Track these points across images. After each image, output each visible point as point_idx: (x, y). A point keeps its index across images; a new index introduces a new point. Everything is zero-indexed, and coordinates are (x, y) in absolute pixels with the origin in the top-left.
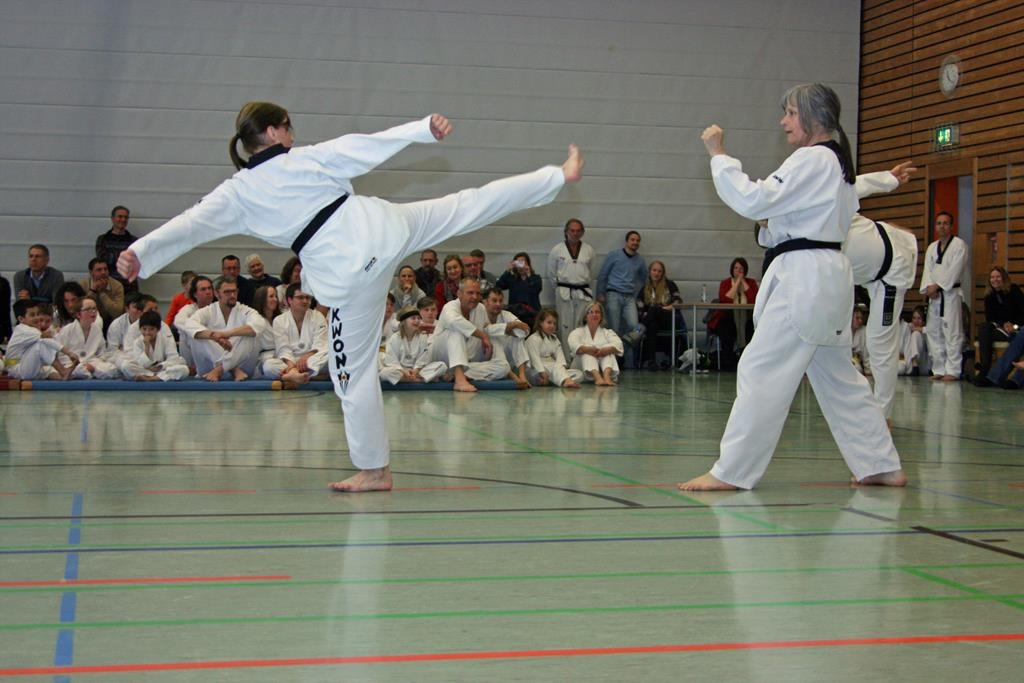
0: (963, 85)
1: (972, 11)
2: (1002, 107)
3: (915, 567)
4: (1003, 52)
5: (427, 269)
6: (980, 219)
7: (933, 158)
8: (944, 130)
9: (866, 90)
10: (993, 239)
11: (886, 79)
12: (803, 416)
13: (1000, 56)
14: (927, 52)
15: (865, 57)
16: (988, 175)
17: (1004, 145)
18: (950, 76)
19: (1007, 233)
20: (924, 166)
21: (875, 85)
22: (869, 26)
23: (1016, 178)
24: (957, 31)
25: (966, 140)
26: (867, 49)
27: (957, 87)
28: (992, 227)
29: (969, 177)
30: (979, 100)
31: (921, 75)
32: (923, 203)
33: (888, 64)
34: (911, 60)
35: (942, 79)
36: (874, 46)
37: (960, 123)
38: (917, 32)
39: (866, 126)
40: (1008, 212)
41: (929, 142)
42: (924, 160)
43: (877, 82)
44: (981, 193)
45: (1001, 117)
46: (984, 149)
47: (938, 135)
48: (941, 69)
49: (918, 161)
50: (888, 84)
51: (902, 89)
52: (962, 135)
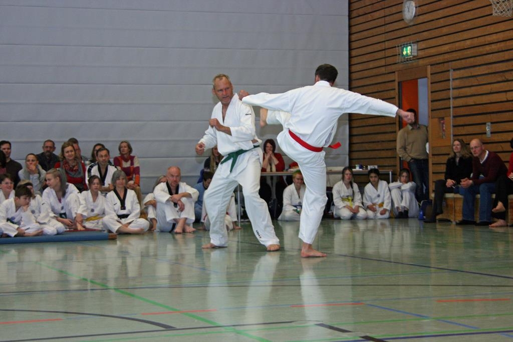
0: (418, 15)
2: (445, 30)
5: (48, 154)
6: (433, 108)
7: (400, 66)
8: (408, 46)
9: (353, 19)
10: (442, 122)
11: (367, 12)
16: (438, 78)
17: (447, 57)
18: (410, 11)
19: (452, 117)
20: (394, 72)
21: (359, 16)
23: (457, 79)
25: (421, 53)
27: (415, 16)
28: (441, 113)
29: (426, 79)
30: (429, 26)
31: (389, 9)
32: (394, 98)
33: (368, 1)
35: (404, 11)
37: (418, 42)
39: (354, 45)
40: (451, 103)
41: (396, 55)
42: (393, 68)
43: (360, 14)
44: (433, 90)
45: (444, 37)
46: (435, 59)
47: (402, 51)
48: (404, 4)
49: (390, 69)
50: (369, 15)
51: (377, 19)
52: (418, 50)
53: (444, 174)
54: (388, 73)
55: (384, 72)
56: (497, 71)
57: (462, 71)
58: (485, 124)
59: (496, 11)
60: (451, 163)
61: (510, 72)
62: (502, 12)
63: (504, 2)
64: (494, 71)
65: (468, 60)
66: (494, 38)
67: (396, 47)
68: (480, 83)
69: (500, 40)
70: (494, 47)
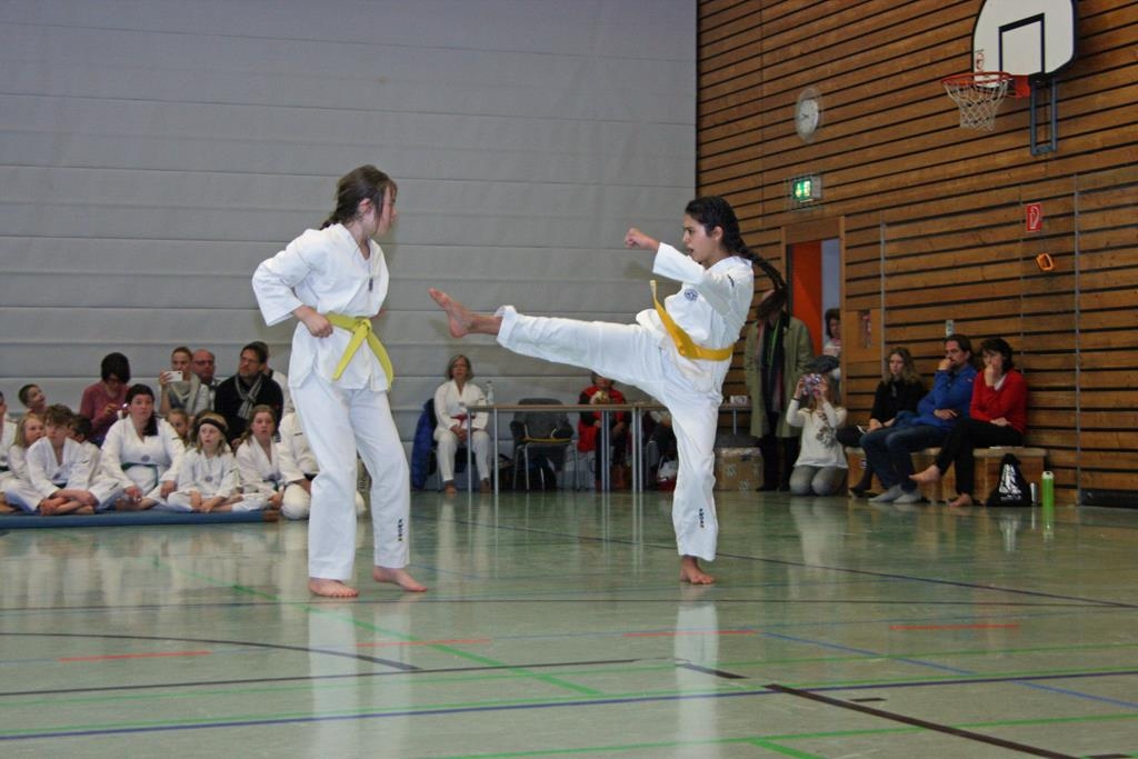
0: (824, 126)
1: (834, 33)
2: (872, 154)
3: (768, 738)
4: (872, 84)
6: (849, 293)
7: (790, 217)
8: (803, 181)
9: (706, 132)
10: (865, 318)
11: (730, 119)
12: (635, 548)
13: (868, 90)
14: (780, 85)
15: (702, 92)
16: (858, 238)
17: (875, 201)
18: (809, 114)
19: (883, 310)
20: (779, 228)
21: (716, 126)
22: (707, 52)
23: (893, 241)
24: (816, 59)
25: (830, 195)
26: (706, 80)
27: (817, 128)
28: (863, 303)
29: (834, 241)
30: (843, 145)
31: (772, 113)
33: (732, 100)
34: (760, 96)
35: (798, 118)
36: (715, 77)
37: (823, 173)
38: (767, 59)
39: (705, 178)
40: (883, 285)
41: (783, 197)
42: (779, 220)
43: (719, 122)
44: (850, 261)
45: (871, 165)
46: (852, 205)
47: (795, 189)
48: (797, 106)
49: (771, 222)
50: (732, 125)
51: (750, 131)
52: (825, 188)
53: (869, 414)
54: (768, 229)
55: (760, 228)
56: (967, 227)
57: (903, 227)
58: (944, 322)
59: (966, 121)
60: (883, 393)
61: (988, 230)
62: (976, 122)
63: (979, 103)
64: (960, 228)
65: (913, 209)
66: (961, 168)
67: (782, 182)
68: (937, 249)
69: (973, 172)
70: (961, 185)
